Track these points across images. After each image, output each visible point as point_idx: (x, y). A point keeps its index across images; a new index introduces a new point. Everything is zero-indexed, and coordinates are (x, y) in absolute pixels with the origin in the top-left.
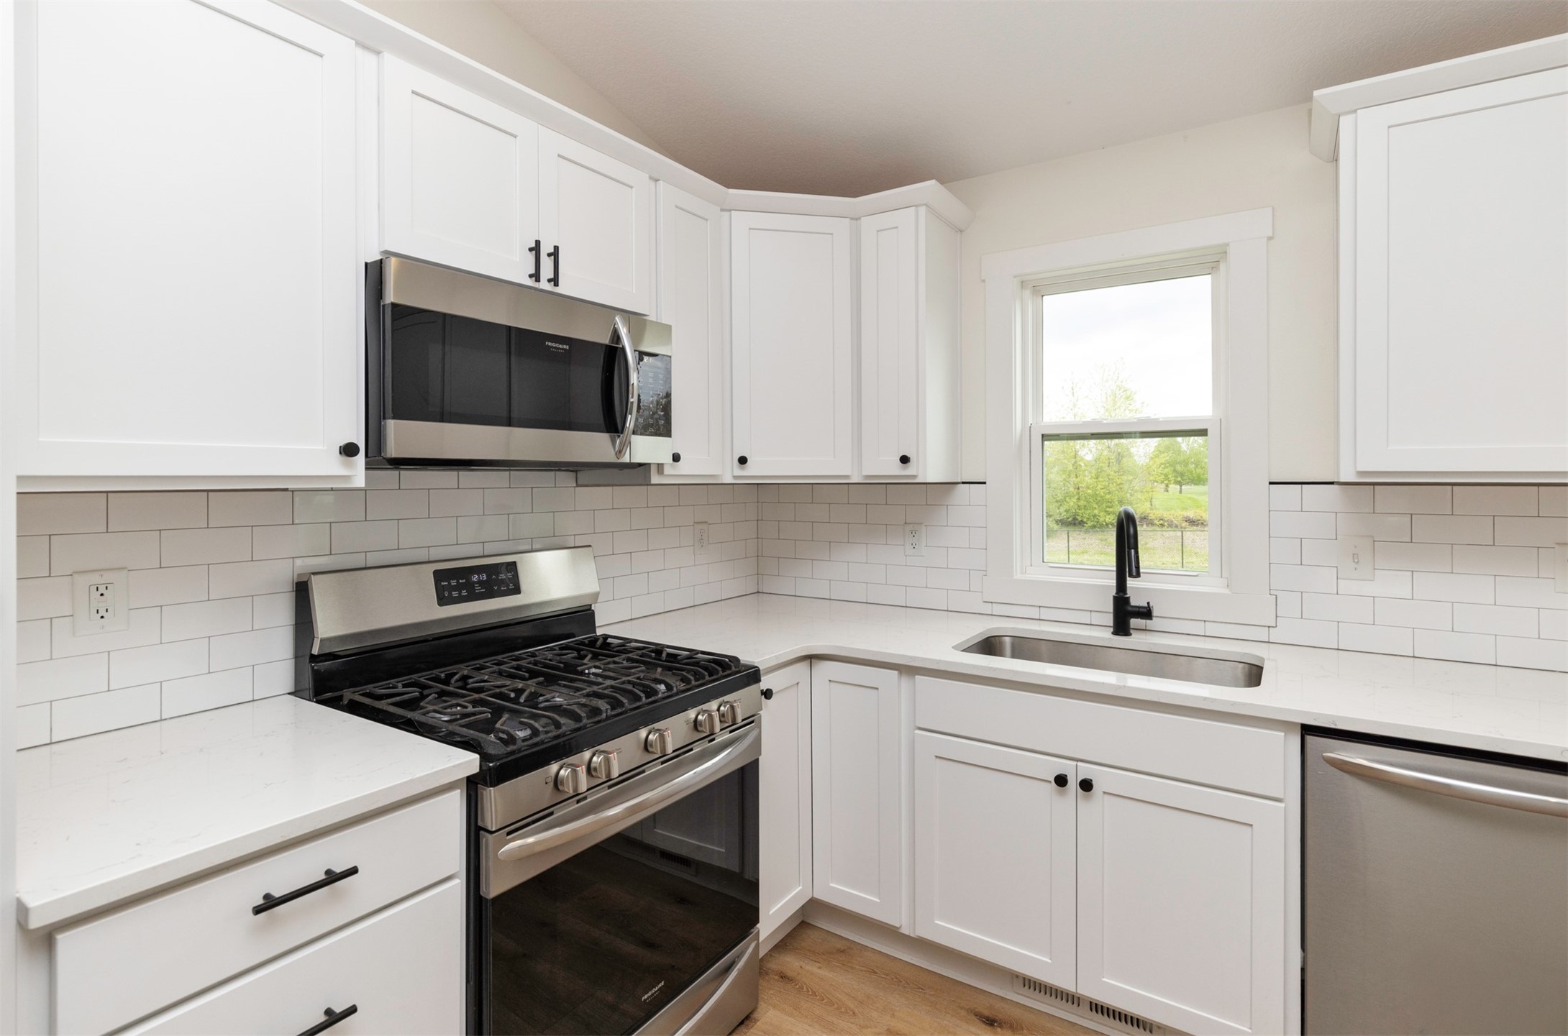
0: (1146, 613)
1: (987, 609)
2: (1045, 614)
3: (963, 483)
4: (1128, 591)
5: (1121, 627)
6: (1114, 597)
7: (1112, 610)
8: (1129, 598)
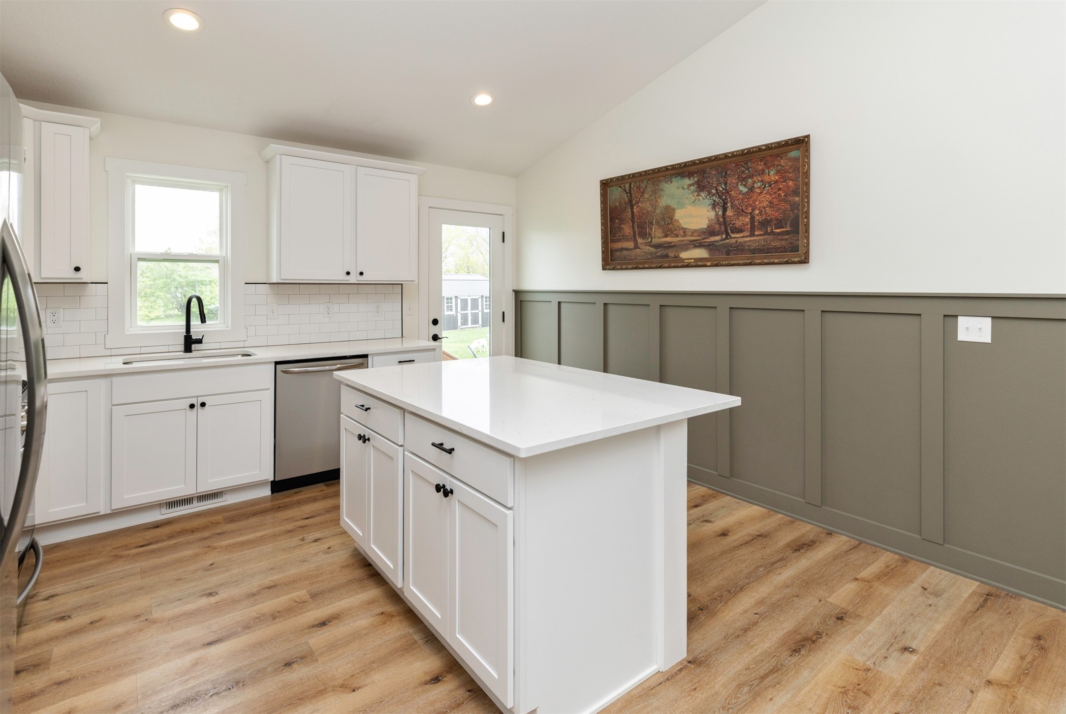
0: (200, 341)
1: (108, 352)
2: (143, 350)
3: (92, 283)
4: (191, 333)
5: (188, 349)
6: (185, 336)
7: (183, 343)
8: (191, 335)
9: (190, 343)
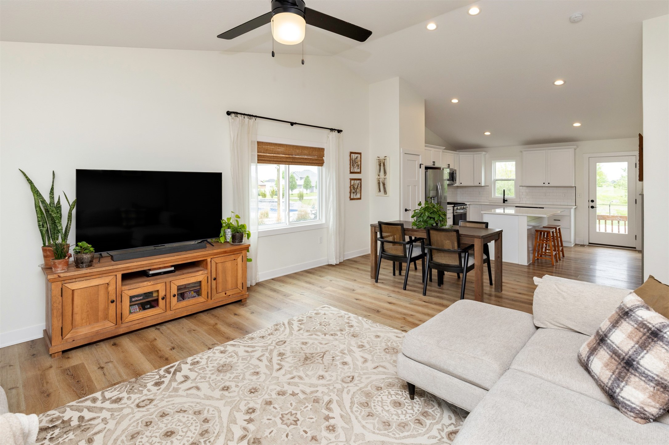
9: (504, 201)
